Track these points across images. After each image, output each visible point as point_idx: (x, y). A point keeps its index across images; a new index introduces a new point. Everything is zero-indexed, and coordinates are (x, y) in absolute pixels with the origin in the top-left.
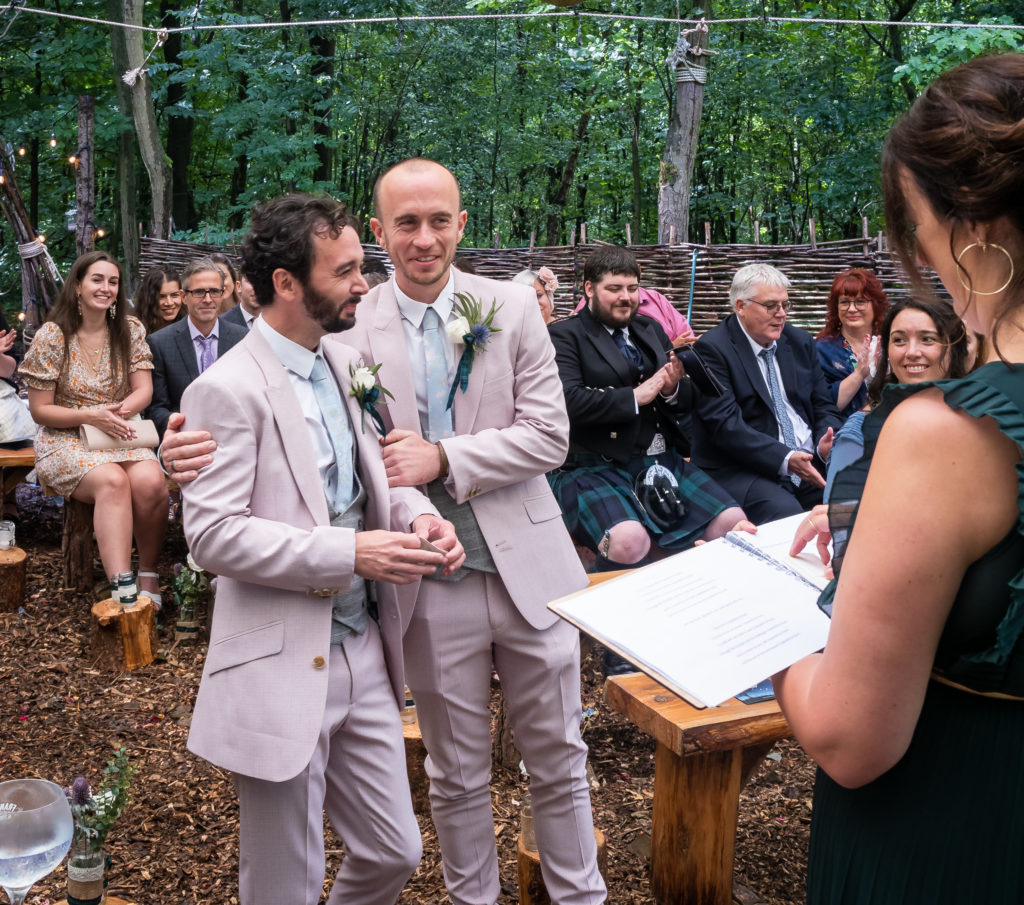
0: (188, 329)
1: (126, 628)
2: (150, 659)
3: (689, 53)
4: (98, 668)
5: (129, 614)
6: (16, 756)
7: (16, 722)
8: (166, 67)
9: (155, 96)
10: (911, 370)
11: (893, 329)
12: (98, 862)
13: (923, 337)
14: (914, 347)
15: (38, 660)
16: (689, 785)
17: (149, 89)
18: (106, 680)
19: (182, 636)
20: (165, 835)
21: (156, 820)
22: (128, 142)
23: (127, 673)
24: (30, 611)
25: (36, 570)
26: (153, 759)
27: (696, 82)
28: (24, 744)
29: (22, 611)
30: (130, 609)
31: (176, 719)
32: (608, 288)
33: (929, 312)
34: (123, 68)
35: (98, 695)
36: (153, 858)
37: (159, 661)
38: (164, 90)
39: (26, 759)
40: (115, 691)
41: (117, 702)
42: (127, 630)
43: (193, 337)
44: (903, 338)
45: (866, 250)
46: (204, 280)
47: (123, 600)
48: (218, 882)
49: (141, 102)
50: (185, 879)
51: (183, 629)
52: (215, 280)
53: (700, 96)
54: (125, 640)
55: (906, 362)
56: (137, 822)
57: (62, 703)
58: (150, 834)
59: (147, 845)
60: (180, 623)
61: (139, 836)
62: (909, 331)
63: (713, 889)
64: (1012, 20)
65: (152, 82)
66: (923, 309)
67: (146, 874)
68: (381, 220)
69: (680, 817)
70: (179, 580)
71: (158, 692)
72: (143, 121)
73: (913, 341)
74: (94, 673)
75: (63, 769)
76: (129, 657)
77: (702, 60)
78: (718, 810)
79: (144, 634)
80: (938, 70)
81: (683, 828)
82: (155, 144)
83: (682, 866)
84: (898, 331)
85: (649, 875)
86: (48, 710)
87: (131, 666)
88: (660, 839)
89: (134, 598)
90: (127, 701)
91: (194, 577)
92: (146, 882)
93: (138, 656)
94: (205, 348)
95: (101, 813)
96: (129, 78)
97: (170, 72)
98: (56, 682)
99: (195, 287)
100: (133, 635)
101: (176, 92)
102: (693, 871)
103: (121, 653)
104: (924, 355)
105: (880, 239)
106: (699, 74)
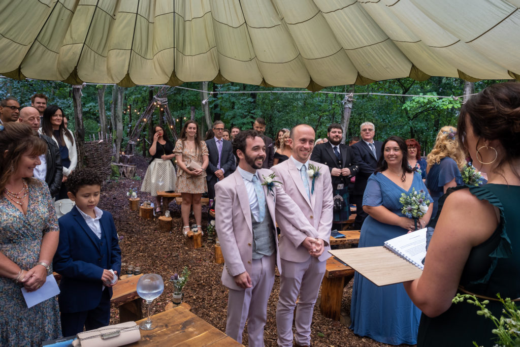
1: (195, 238)
2: (200, 246)
4: (188, 247)
6: (166, 267)
7: (167, 259)
8: (214, 99)
9: (211, 106)
10: (391, 159)
11: (386, 147)
12: (180, 294)
13: (395, 149)
14: (392, 152)
15: (173, 244)
16: (331, 286)
17: (209, 105)
18: (190, 250)
19: (208, 241)
20: (200, 289)
21: (198, 285)
22: (204, 118)
23: (195, 249)
24: (173, 232)
25: (175, 223)
27: (349, 108)
28: (168, 264)
29: (171, 232)
30: (196, 234)
31: (205, 261)
33: (397, 142)
34: (203, 100)
35: (187, 254)
36: (197, 294)
37: (203, 247)
38: (213, 105)
39: (168, 268)
40: (191, 253)
41: (191, 256)
43: (216, 141)
44: (389, 149)
46: (220, 126)
47: (194, 231)
49: (207, 109)
50: (204, 299)
51: (209, 239)
53: (350, 111)
55: (389, 157)
56: (194, 285)
57: (178, 255)
58: (197, 288)
59: (196, 290)
60: (209, 238)
61: (194, 288)
62: (391, 147)
63: (335, 312)
65: (210, 103)
66: (395, 140)
67: (194, 297)
68: (293, 139)
69: (328, 294)
70: (208, 227)
71: (202, 254)
72: (207, 113)
73: (392, 150)
74: (187, 248)
75: (177, 271)
76: (195, 245)
77: (351, 102)
78: (338, 292)
79: (199, 240)
81: (329, 296)
82: (210, 119)
83: (328, 306)
84: (388, 147)
85: (320, 308)
86: (175, 256)
87: (196, 247)
88: (323, 299)
89: (197, 231)
90: (194, 256)
91: (212, 227)
92: (194, 299)
93: (197, 245)
94: (220, 143)
95: (181, 282)
96: (204, 102)
97: (215, 101)
98: (177, 250)
99: (217, 128)
100: (196, 240)
101: (216, 106)
102: (331, 307)
103: (193, 244)
104: (395, 154)
106: (350, 105)
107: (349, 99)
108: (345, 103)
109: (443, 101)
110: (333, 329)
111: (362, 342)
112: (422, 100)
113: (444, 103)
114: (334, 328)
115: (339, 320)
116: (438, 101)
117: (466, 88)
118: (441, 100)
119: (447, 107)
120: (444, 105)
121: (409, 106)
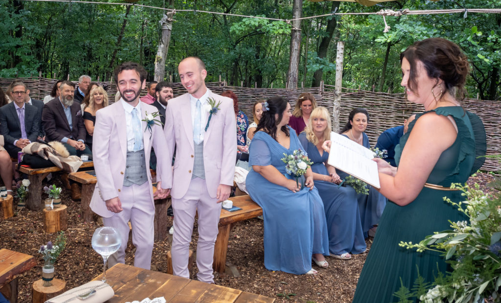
0: (14, 106)
1: (4, 205)
2: (12, 215)
3: (167, 20)
5: (6, 201)
19: (21, 208)
23: (5, 220)
26: (30, 244)
27: (169, 30)
30: (5, 199)
32: (164, 92)
37: (15, 216)
41: (7, 228)
42: (5, 206)
43: (16, 108)
45: (220, 85)
46: (19, 88)
47: (3, 196)
48: (70, 276)
51: (21, 205)
52: (23, 88)
53: (170, 34)
54: (4, 209)
64: (265, 16)
70: (20, 189)
71: (20, 225)
76: (5, 215)
77: (171, 23)
79: (10, 206)
80: (244, 30)
87: (6, 218)
90: (10, 228)
93: (8, 214)
94: (20, 112)
99: (15, 91)
100: (7, 208)
103: (2, 213)
105: (225, 82)
106: (170, 27)
107: (169, 19)
108: (164, 24)
109: (273, 26)
110: (221, 281)
111: (255, 288)
112: (253, 23)
113: (274, 27)
114: (223, 280)
115: (224, 272)
116: (269, 25)
117: (295, 12)
118: (271, 24)
119: (277, 32)
120: (274, 29)
121: (237, 29)
